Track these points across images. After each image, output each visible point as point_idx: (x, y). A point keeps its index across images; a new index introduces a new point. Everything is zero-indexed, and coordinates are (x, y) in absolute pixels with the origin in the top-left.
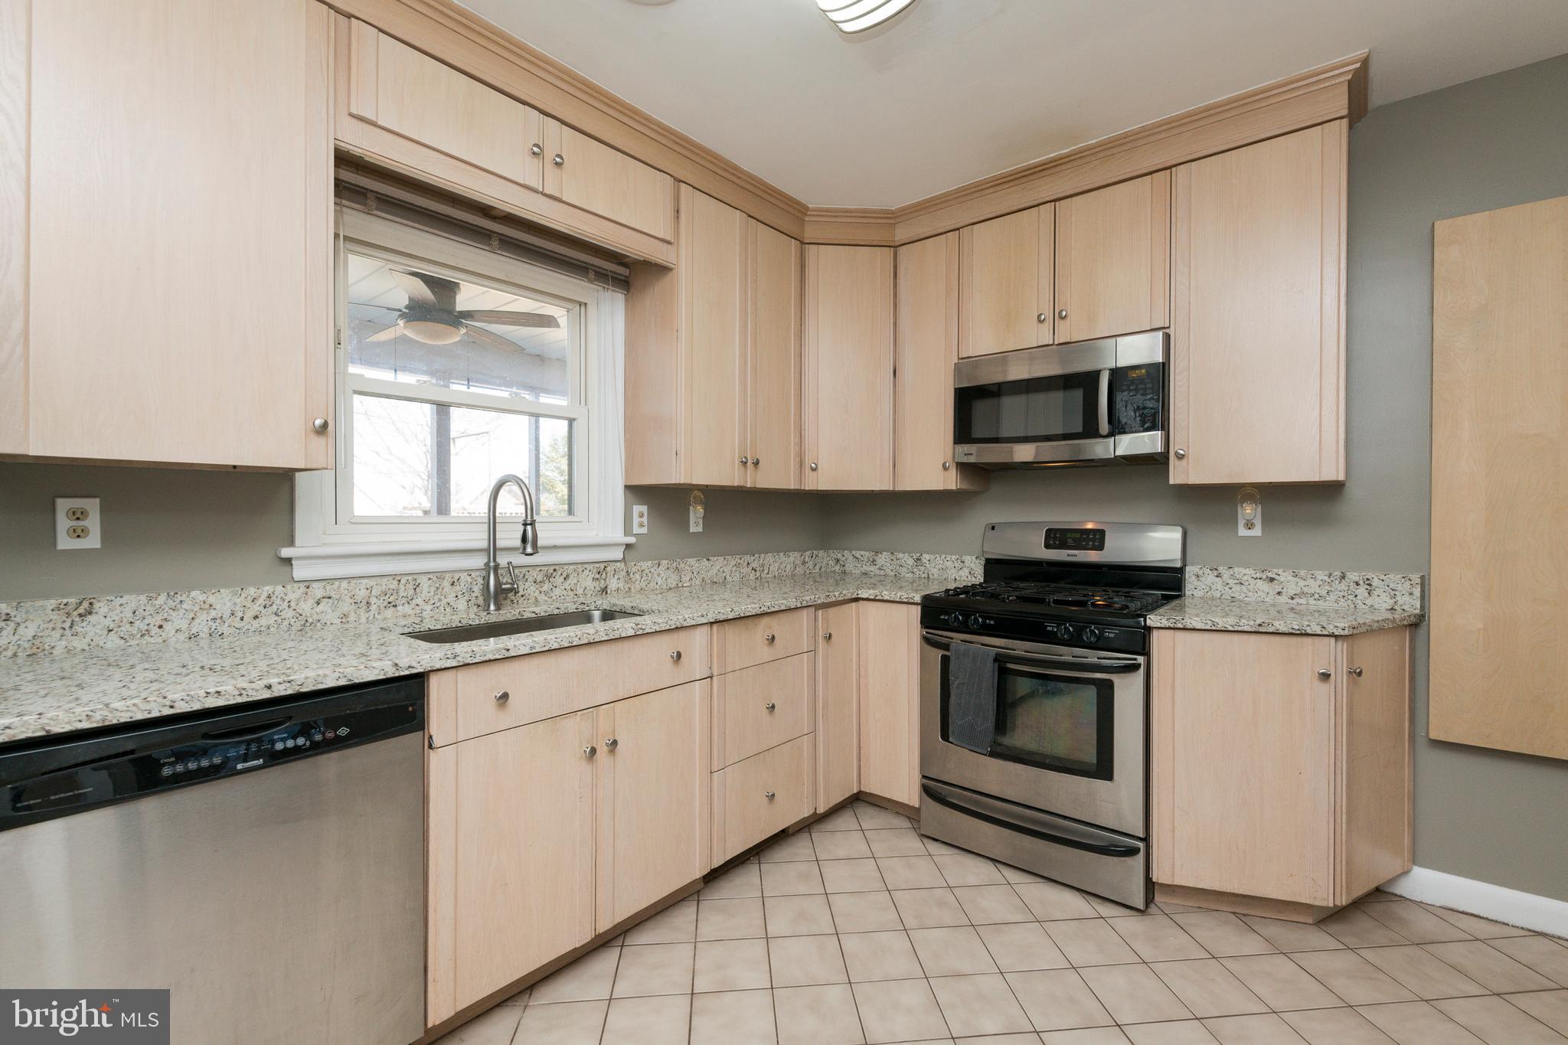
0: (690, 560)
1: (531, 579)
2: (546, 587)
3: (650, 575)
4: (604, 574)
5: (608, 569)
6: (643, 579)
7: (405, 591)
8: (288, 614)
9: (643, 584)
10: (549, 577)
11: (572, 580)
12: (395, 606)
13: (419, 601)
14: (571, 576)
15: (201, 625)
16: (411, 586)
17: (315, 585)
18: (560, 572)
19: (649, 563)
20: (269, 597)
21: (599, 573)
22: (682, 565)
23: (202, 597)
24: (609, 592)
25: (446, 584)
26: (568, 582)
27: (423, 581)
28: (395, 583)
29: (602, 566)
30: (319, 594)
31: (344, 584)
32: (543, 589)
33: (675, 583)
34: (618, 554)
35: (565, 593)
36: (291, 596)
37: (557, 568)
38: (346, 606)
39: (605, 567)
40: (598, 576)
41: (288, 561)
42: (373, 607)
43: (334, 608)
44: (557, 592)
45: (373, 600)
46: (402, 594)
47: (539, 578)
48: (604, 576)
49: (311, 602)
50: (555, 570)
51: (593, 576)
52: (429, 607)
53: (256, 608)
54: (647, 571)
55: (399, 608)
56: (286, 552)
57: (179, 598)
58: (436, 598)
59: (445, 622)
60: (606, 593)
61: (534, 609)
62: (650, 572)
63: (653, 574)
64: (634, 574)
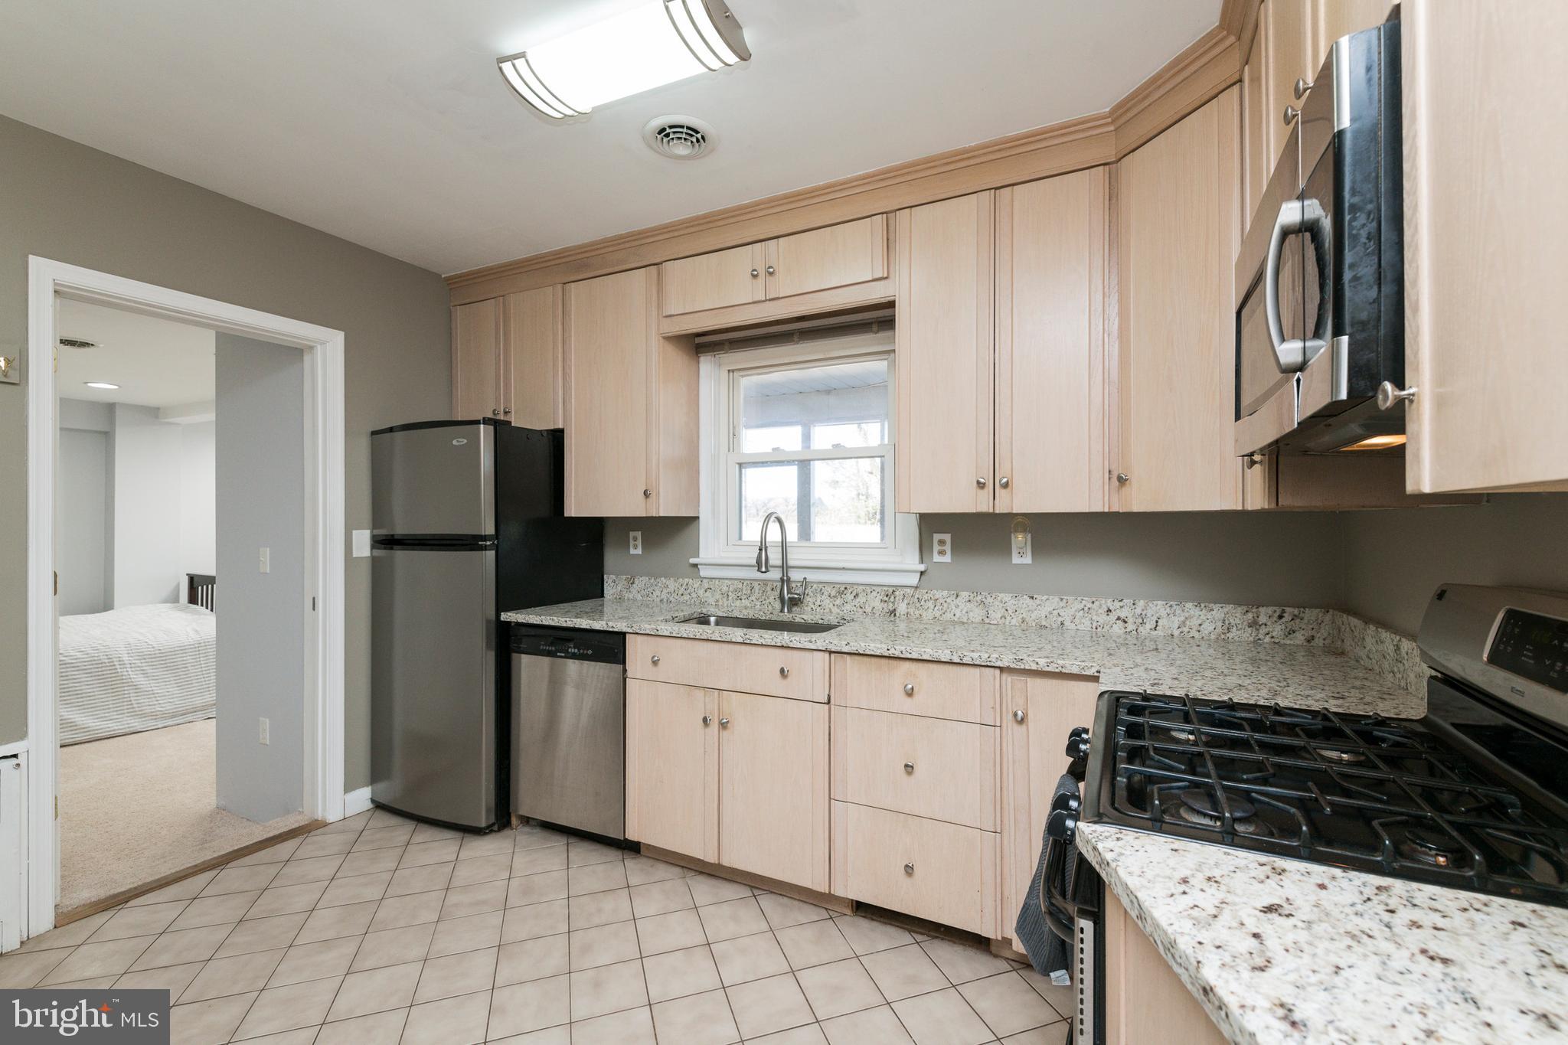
0: (1002, 595)
1: (826, 593)
2: (838, 601)
3: (945, 605)
4: (892, 597)
5: (897, 593)
6: (937, 608)
7: (746, 591)
8: (694, 595)
9: (938, 613)
10: (841, 593)
11: (861, 599)
12: (741, 599)
13: (753, 598)
14: (860, 595)
15: (664, 596)
16: (749, 588)
17: (705, 580)
18: (850, 591)
19: (945, 593)
20: (687, 584)
21: (887, 596)
22: (990, 600)
23: (664, 581)
24: (897, 615)
25: (769, 589)
26: (858, 600)
27: (756, 584)
28: (741, 584)
29: (891, 590)
30: (707, 586)
31: (717, 582)
32: (836, 603)
33: (981, 618)
34: (914, 580)
35: (855, 609)
36: (695, 586)
37: (848, 587)
38: (718, 596)
39: (894, 591)
40: (886, 599)
41: (695, 566)
42: (730, 598)
43: (713, 596)
44: (848, 607)
45: (730, 594)
46: (744, 592)
47: (833, 593)
48: (892, 599)
49: (703, 590)
50: (846, 588)
51: (881, 597)
52: (759, 603)
53: (682, 590)
54: (942, 601)
55: (743, 601)
56: (693, 561)
57: (657, 580)
58: (763, 597)
59: (746, 614)
60: (895, 615)
61: (804, 616)
62: (946, 602)
63: (949, 604)
64: (925, 601)
